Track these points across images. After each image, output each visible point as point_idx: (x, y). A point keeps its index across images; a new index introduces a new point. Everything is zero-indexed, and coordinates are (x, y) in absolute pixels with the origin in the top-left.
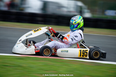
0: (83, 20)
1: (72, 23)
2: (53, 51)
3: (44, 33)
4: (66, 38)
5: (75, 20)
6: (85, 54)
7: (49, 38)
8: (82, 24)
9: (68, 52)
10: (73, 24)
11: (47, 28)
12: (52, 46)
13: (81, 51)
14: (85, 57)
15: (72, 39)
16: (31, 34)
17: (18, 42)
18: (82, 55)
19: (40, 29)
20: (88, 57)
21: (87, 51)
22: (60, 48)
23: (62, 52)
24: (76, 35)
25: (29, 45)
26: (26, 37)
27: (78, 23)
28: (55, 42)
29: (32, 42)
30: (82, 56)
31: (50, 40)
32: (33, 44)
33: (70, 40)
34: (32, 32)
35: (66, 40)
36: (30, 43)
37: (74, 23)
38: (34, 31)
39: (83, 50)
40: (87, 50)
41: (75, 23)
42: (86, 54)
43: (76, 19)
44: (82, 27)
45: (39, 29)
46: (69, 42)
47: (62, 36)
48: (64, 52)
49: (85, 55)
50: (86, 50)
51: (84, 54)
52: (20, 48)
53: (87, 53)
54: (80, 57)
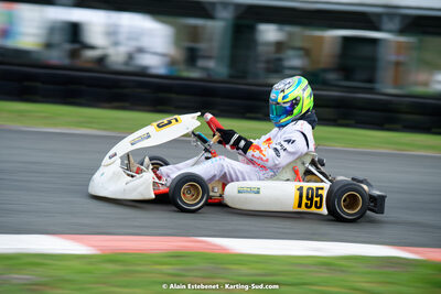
0: (309, 90)
1: (276, 100)
2: (216, 190)
4: (258, 148)
5: (283, 91)
6: (315, 199)
7: (206, 150)
8: (307, 103)
9: (258, 192)
10: (278, 103)
11: (198, 118)
12: (212, 173)
13: (301, 189)
14: (313, 209)
15: (276, 149)
16: (149, 136)
17: (106, 160)
18: (306, 203)
19: (177, 121)
21: (320, 192)
23: (239, 192)
24: (288, 137)
25: (139, 171)
26: (132, 144)
27: (295, 99)
28: (222, 162)
29: (147, 160)
30: (306, 205)
32: (151, 167)
33: (269, 153)
34: (151, 129)
35: (257, 153)
36: (142, 164)
37: (280, 100)
38: (158, 126)
39: (308, 189)
40: (322, 189)
41: (284, 98)
42: (318, 199)
43: (287, 86)
44: (308, 111)
45: (174, 121)
46: (267, 160)
47: (245, 140)
48: (247, 192)
49: (317, 202)
50: (318, 189)
51: (311, 199)
52: (111, 179)
53: (321, 196)
54: (299, 210)
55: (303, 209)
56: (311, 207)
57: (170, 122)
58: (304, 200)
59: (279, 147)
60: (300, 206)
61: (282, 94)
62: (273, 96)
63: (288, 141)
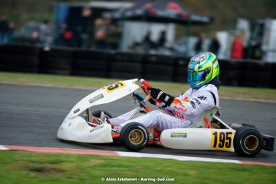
0: (217, 63)
1: (193, 69)
2: (151, 135)
3: (130, 95)
5: (199, 63)
6: (226, 141)
9: (186, 137)
10: (195, 72)
11: (136, 83)
13: (215, 134)
14: (224, 148)
15: (192, 103)
16: (102, 96)
17: (71, 114)
18: (220, 144)
19: (122, 85)
20: (232, 149)
21: (229, 136)
22: (167, 128)
23: (172, 136)
26: (91, 102)
27: (207, 69)
29: (103, 114)
30: (220, 146)
31: (143, 109)
32: (106, 119)
34: (104, 91)
36: (99, 117)
37: (196, 69)
38: (109, 89)
39: (221, 133)
40: (231, 133)
42: (228, 141)
43: (202, 59)
44: (215, 78)
45: (120, 85)
48: (178, 136)
49: (227, 143)
50: (228, 133)
51: (223, 141)
52: (77, 128)
53: (230, 139)
54: (214, 149)
55: (217, 148)
56: (223, 146)
57: (117, 86)
58: (218, 142)
59: (195, 101)
60: (215, 146)
61: (198, 65)
62: (190, 66)
63: (202, 98)
